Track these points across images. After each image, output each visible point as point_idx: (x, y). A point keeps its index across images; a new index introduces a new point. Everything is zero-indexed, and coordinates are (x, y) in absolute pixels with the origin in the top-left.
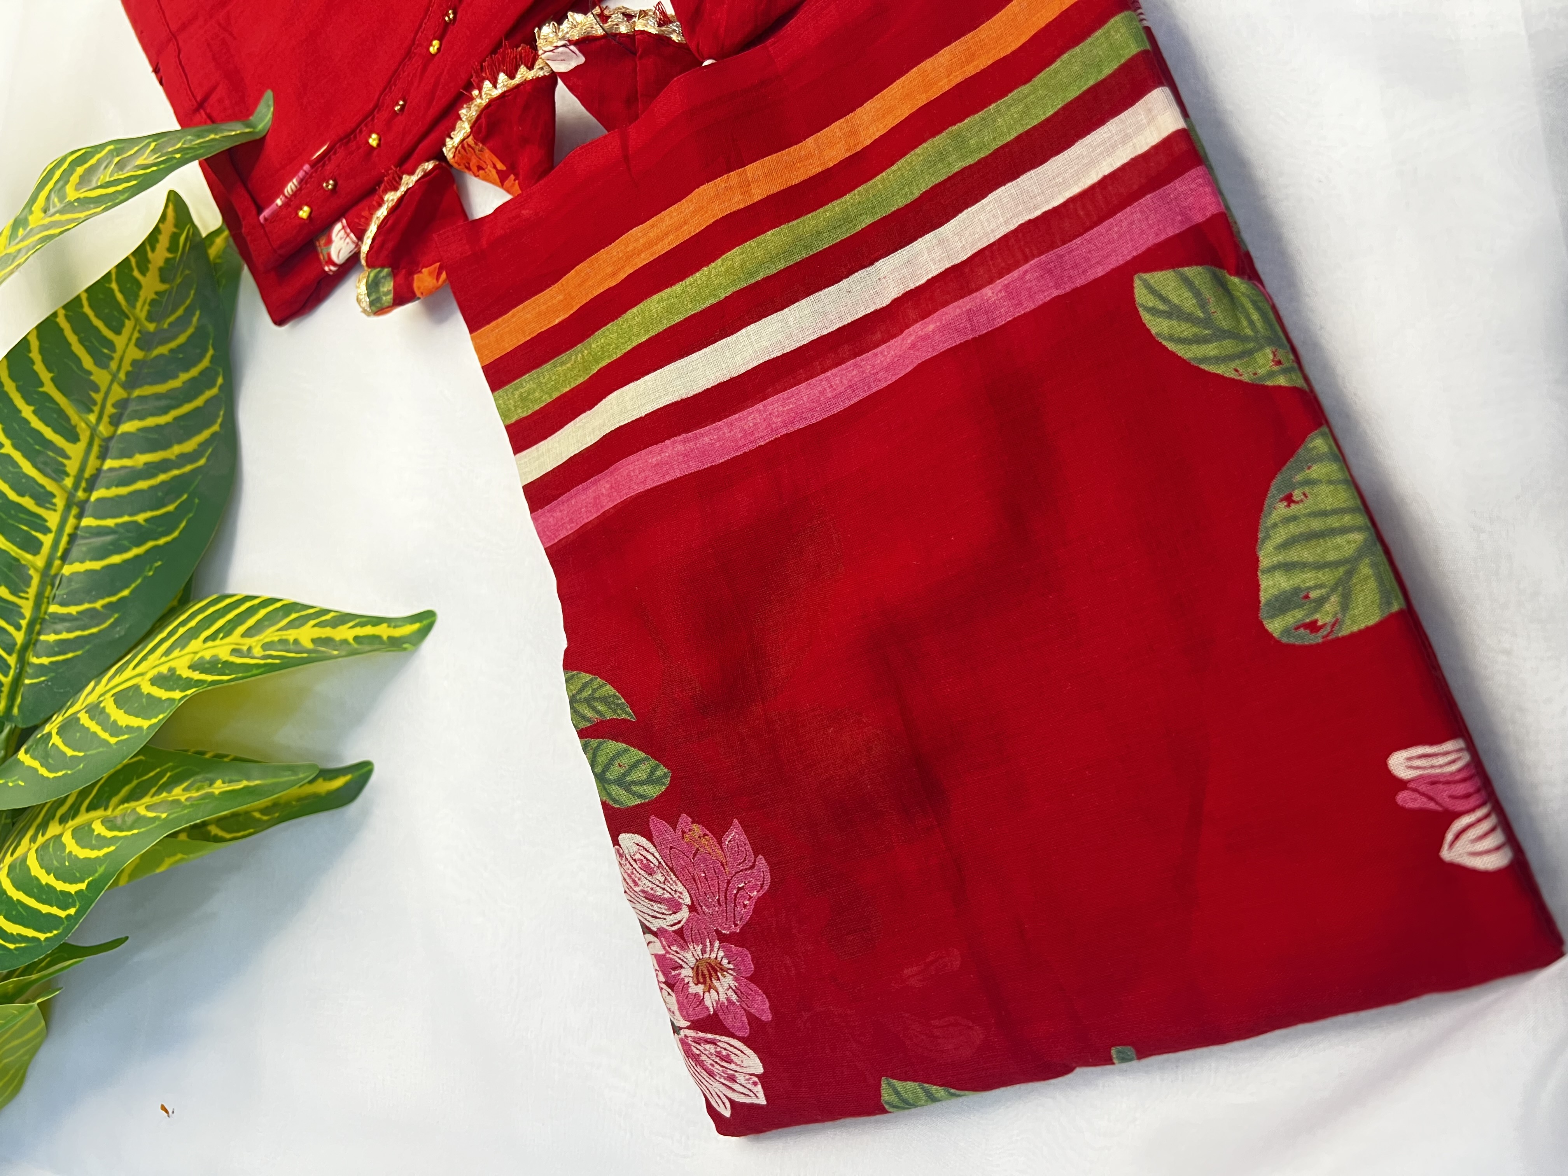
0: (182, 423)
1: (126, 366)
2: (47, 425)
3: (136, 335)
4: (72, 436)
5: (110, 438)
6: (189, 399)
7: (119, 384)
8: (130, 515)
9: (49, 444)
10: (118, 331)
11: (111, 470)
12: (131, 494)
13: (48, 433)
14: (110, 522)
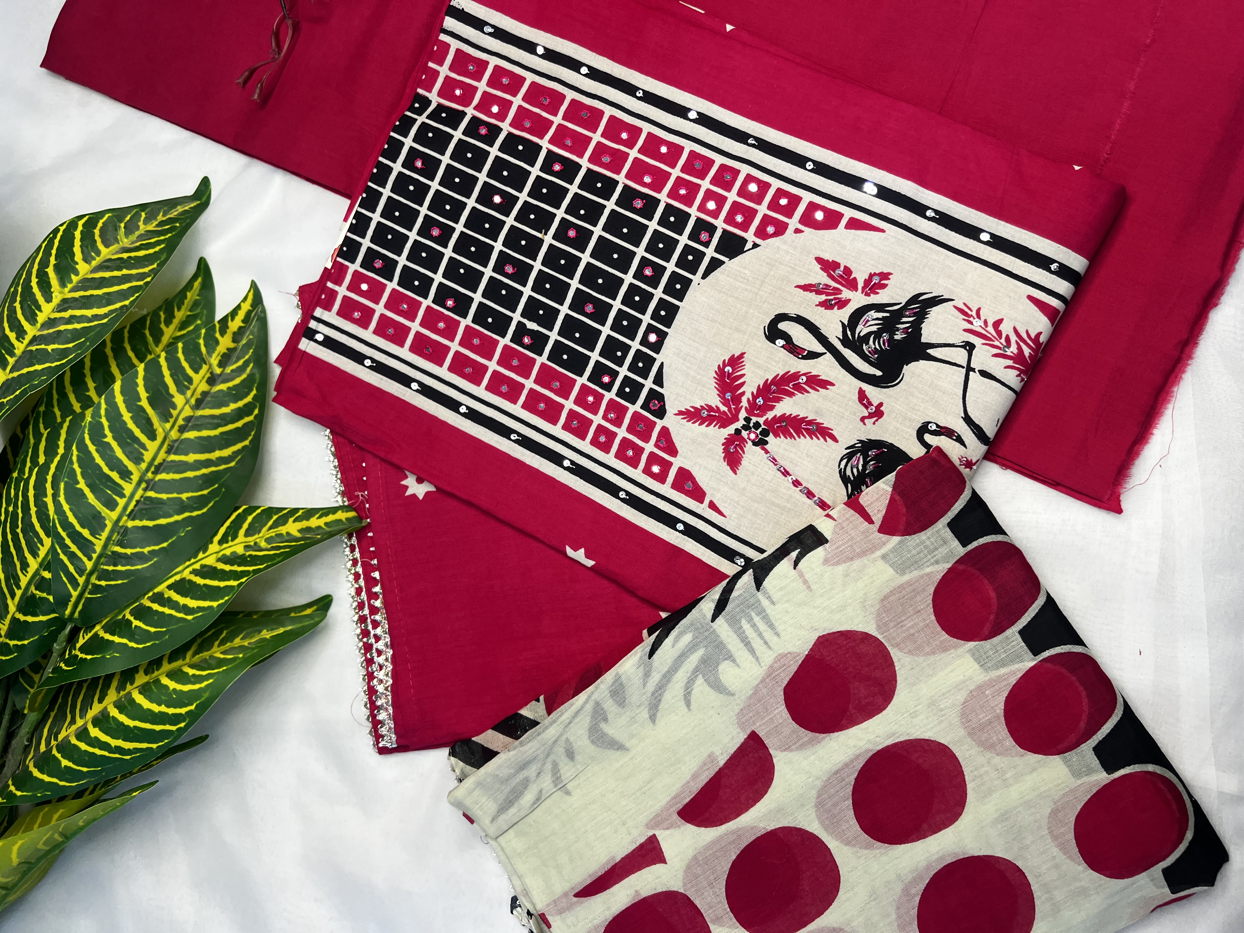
0: (224, 437)
1: (198, 395)
2: (138, 427)
3: (208, 375)
4: (152, 436)
5: (176, 441)
6: (233, 422)
7: (190, 406)
8: (178, 493)
9: (136, 440)
10: (196, 371)
11: (172, 461)
12: (181, 479)
13: (137, 432)
14: (164, 496)
